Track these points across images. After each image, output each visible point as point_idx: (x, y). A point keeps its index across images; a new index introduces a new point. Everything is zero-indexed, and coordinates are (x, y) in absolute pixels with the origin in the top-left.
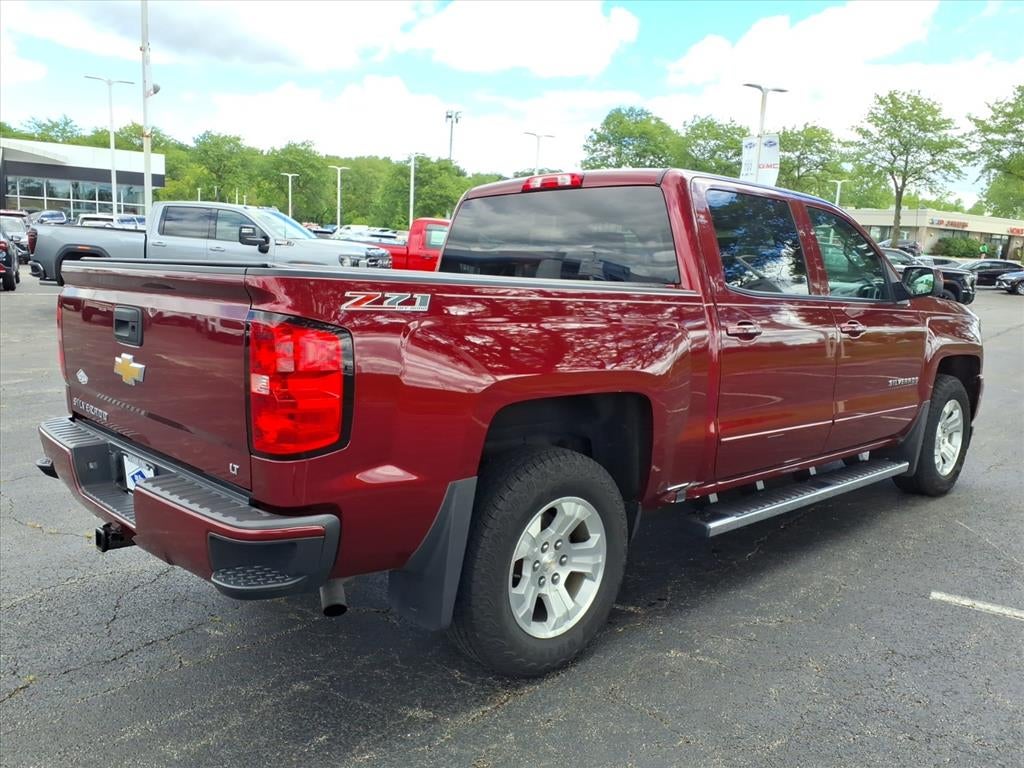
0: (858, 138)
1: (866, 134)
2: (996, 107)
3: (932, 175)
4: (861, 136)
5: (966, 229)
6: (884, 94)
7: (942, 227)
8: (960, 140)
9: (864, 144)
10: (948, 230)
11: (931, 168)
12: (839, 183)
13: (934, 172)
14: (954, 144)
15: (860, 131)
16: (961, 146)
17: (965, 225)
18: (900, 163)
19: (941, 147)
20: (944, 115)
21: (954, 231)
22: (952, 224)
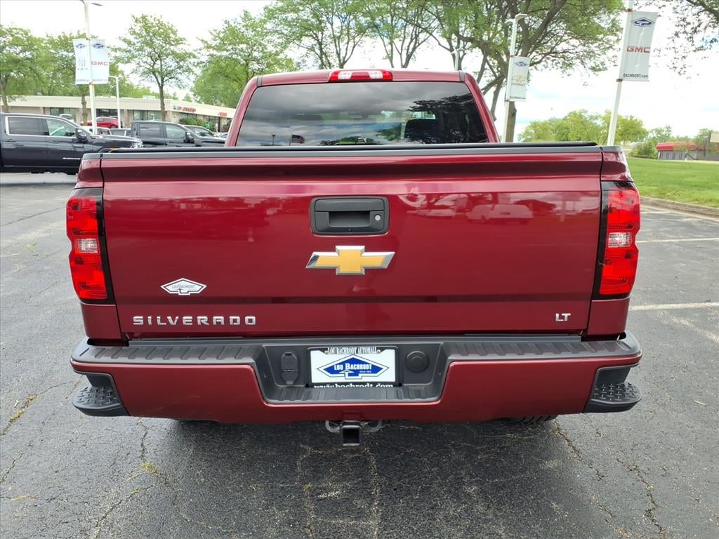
0: (125, 46)
1: (129, 43)
2: (214, 33)
3: (179, 76)
4: (126, 45)
5: (195, 113)
6: (139, 16)
7: (181, 111)
8: (194, 53)
9: (130, 51)
10: (185, 113)
11: (179, 71)
12: (117, 78)
13: (181, 74)
14: (190, 55)
15: (125, 40)
16: (195, 57)
17: (194, 110)
18: (157, 66)
19: (181, 57)
20: (180, 35)
21: (188, 114)
22: (186, 109)
